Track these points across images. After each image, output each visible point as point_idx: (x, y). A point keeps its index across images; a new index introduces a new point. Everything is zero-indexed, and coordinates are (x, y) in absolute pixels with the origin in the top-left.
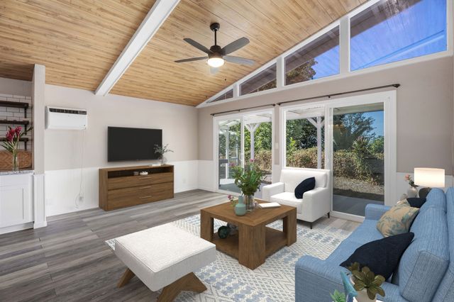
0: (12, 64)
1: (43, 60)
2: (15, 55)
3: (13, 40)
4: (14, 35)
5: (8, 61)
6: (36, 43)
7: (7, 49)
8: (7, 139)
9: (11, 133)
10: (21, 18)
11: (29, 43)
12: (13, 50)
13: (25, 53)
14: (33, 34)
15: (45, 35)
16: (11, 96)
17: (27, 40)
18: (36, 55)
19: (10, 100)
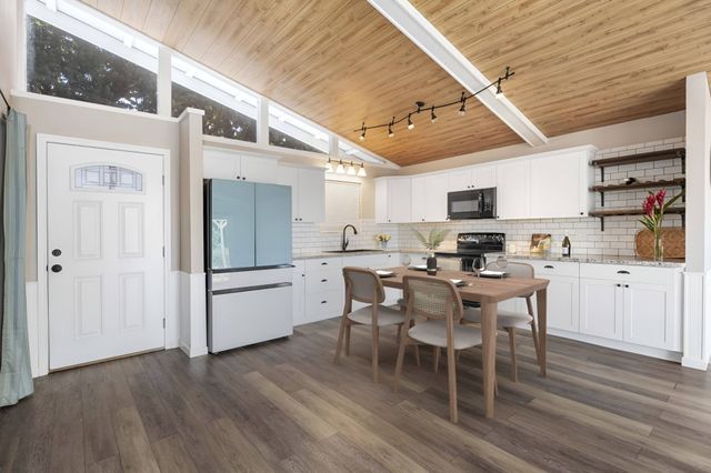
0: (653, 93)
1: (696, 64)
2: (648, 77)
3: (639, 56)
4: (635, 49)
5: (645, 91)
6: (673, 42)
7: (637, 74)
8: (646, 212)
9: (651, 201)
10: (634, 19)
11: (662, 49)
12: (644, 71)
13: (663, 67)
14: (662, 30)
15: (681, 19)
16: (642, 145)
17: (656, 45)
18: (681, 61)
19: (658, 149)
